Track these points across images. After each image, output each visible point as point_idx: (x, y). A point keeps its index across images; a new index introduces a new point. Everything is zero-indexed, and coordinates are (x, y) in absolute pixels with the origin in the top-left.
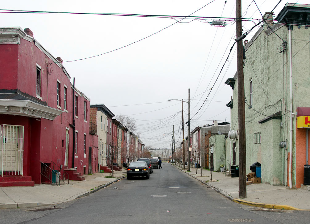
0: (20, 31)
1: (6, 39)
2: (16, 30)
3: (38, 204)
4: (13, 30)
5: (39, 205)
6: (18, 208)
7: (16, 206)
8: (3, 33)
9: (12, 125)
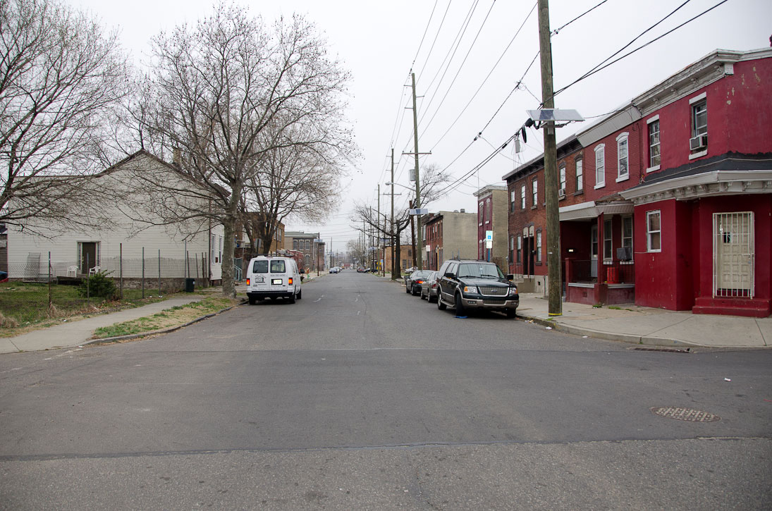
0: (719, 55)
1: (712, 75)
2: (713, 57)
3: (675, 342)
4: (710, 58)
5: (676, 344)
6: (641, 343)
7: (639, 340)
8: (702, 68)
9: (729, 213)
